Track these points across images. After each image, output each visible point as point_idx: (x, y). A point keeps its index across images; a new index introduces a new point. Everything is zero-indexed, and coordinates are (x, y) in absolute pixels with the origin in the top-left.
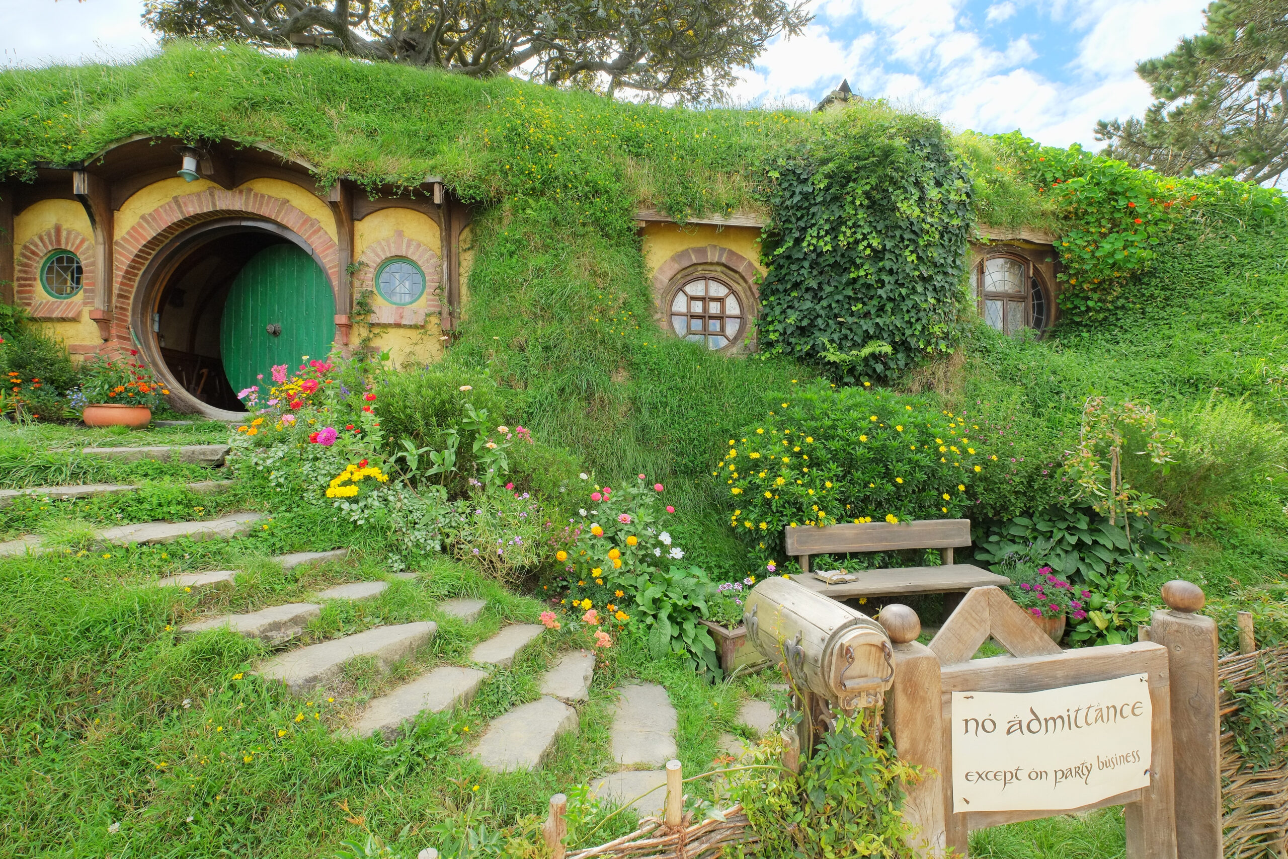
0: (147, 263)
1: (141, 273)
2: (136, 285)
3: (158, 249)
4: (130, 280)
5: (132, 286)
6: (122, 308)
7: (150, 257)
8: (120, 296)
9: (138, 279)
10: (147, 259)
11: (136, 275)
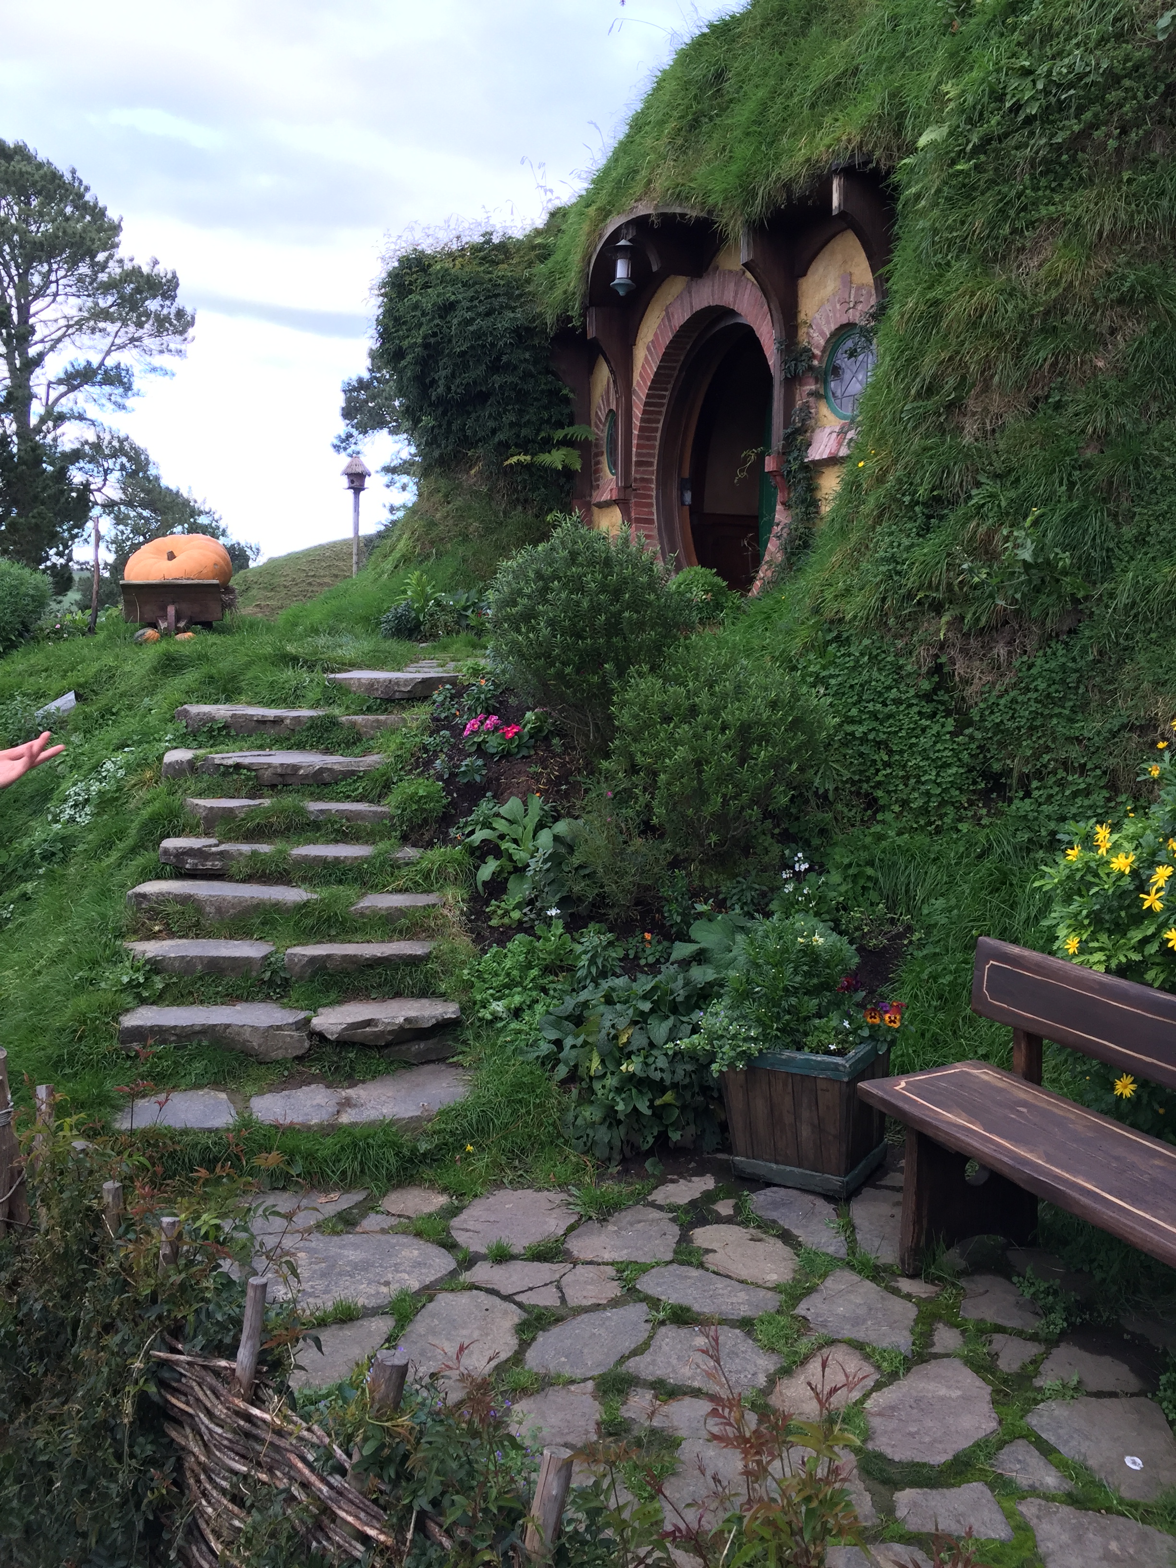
0: (664, 409)
1: (660, 425)
2: (657, 443)
3: (670, 386)
4: (648, 439)
5: (653, 447)
6: (643, 480)
7: (666, 401)
8: (639, 464)
9: (658, 435)
10: (662, 405)
11: (656, 430)
